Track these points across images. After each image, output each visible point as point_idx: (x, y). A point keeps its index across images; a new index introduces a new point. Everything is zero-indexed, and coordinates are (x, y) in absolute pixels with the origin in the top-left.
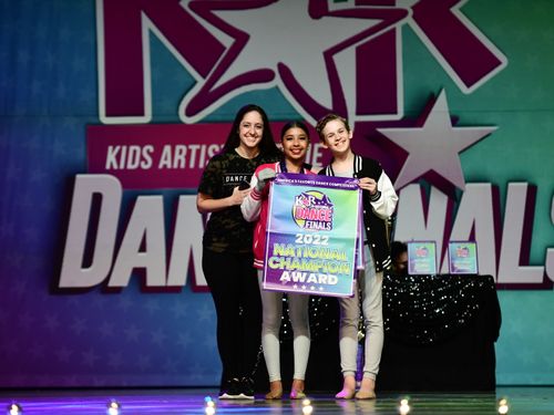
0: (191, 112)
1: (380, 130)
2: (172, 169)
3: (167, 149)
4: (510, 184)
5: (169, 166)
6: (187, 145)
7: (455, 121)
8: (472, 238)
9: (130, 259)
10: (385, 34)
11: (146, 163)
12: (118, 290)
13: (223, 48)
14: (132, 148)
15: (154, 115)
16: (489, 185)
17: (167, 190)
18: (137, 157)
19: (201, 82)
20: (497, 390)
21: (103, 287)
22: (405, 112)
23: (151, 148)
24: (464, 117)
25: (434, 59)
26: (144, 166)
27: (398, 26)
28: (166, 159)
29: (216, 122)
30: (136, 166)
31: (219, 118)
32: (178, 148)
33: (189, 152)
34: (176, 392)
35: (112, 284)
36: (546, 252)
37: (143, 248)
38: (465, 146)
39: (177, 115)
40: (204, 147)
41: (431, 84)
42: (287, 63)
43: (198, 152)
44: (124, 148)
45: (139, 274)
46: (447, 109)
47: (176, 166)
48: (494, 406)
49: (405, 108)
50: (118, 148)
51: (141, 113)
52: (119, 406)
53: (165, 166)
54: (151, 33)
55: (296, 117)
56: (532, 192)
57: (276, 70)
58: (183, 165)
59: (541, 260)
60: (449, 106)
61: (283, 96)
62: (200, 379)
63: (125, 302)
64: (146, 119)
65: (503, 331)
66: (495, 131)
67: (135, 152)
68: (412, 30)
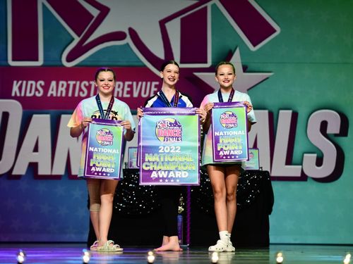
0: (69, 59)
1: (196, 74)
2: (57, 97)
3: (53, 84)
4: (281, 111)
5: (55, 95)
6: (67, 81)
7: (245, 69)
8: (255, 147)
9: (27, 156)
10: (200, 10)
11: (39, 92)
12: (19, 177)
13: (93, 17)
14: (30, 82)
15: (45, 60)
16: (267, 112)
17: (52, 111)
18: (33, 88)
19: (77, 39)
20: (271, 247)
21: (9, 175)
22: (212, 62)
23: (43, 83)
24: (251, 66)
25: (232, 26)
26: (38, 95)
27: (209, 5)
28: (53, 90)
29: (87, 66)
30: (32, 94)
31: (89, 63)
32: (61, 83)
33: (68, 85)
34: (57, 245)
35: (14, 173)
36: (303, 156)
37: (36, 149)
38: (252, 85)
39: (61, 61)
40: (78, 83)
41: (230, 44)
42: (135, 28)
43: (75, 86)
44: (25, 82)
45: (33, 167)
46: (240, 61)
47: (59, 95)
48: (269, 257)
49: (212, 59)
50: (20, 82)
51: (36, 59)
52: (25, 254)
53: (52, 95)
54: (44, 6)
55: (140, 64)
56: (295, 116)
57: (127, 32)
58: (64, 95)
59: (299, 162)
60: (242, 59)
61: (132, 50)
62: (74, 237)
63: (23, 185)
64: (40, 63)
65: (274, 208)
66: (271, 76)
67: (32, 85)
68: (218, 8)
